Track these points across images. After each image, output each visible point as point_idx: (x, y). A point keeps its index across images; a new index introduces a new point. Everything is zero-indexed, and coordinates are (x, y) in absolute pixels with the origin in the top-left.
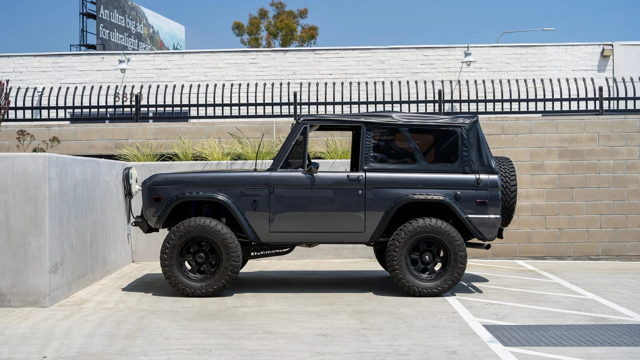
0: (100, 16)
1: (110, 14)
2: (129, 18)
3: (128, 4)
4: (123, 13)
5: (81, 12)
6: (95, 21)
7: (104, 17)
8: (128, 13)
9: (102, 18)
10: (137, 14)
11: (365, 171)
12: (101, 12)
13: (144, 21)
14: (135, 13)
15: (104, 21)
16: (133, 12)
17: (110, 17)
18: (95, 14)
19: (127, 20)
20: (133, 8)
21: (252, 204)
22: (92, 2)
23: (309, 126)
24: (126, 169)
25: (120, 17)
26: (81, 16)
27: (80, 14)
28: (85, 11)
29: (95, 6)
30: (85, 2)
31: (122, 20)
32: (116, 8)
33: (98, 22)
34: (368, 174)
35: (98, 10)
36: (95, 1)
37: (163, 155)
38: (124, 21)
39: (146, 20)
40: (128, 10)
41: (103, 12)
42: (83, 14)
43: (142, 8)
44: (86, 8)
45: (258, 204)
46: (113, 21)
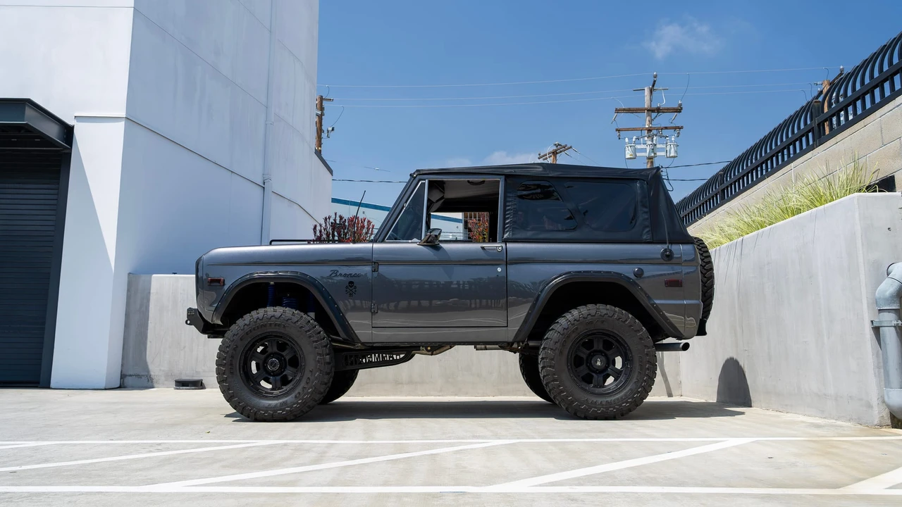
11: (506, 241)
21: (347, 287)
23: (427, 181)
34: (510, 245)
45: (355, 288)
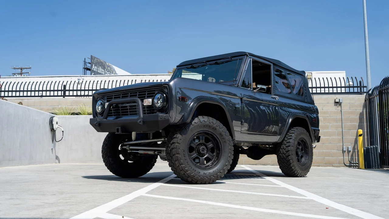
0: (93, 69)
1: (97, 69)
2: (106, 70)
3: (106, 64)
4: (104, 68)
5: (84, 67)
6: (90, 72)
7: (94, 70)
8: (106, 68)
9: (93, 70)
10: (111, 69)
12: (93, 67)
13: (114, 72)
14: (110, 69)
15: (94, 72)
16: (109, 68)
17: (97, 70)
18: (90, 68)
19: (106, 71)
20: (109, 66)
22: (89, 63)
24: (51, 117)
25: (102, 70)
26: (84, 69)
27: (83, 68)
28: (86, 67)
29: (90, 65)
30: (86, 63)
31: (103, 71)
32: (100, 66)
33: (91, 72)
35: (92, 66)
36: (90, 62)
37: (74, 113)
38: (104, 72)
39: (115, 72)
40: (106, 67)
41: (94, 68)
42: (85, 69)
43: (114, 67)
44: (86, 66)
46: (99, 72)
